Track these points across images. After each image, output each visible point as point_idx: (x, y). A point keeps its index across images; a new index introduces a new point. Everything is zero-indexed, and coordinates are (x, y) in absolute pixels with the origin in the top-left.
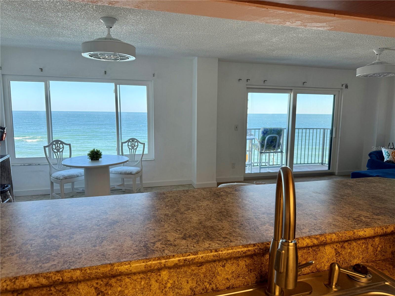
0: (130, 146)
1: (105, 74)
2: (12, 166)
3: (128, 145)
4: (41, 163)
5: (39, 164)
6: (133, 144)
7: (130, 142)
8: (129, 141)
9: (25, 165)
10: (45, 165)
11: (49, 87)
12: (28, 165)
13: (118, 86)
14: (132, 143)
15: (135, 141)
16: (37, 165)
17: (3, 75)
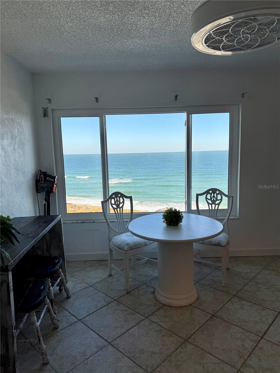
0: (209, 199)
1: (176, 99)
2: (63, 223)
3: (206, 198)
4: (96, 220)
5: (93, 222)
6: (214, 197)
7: (210, 193)
8: (207, 192)
9: (77, 223)
10: (101, 222)
11: (105, 123)
12: (81, 222)
14: (213, 195)
15: (217, 192)
16: (92, 222)
17: (52, 110)
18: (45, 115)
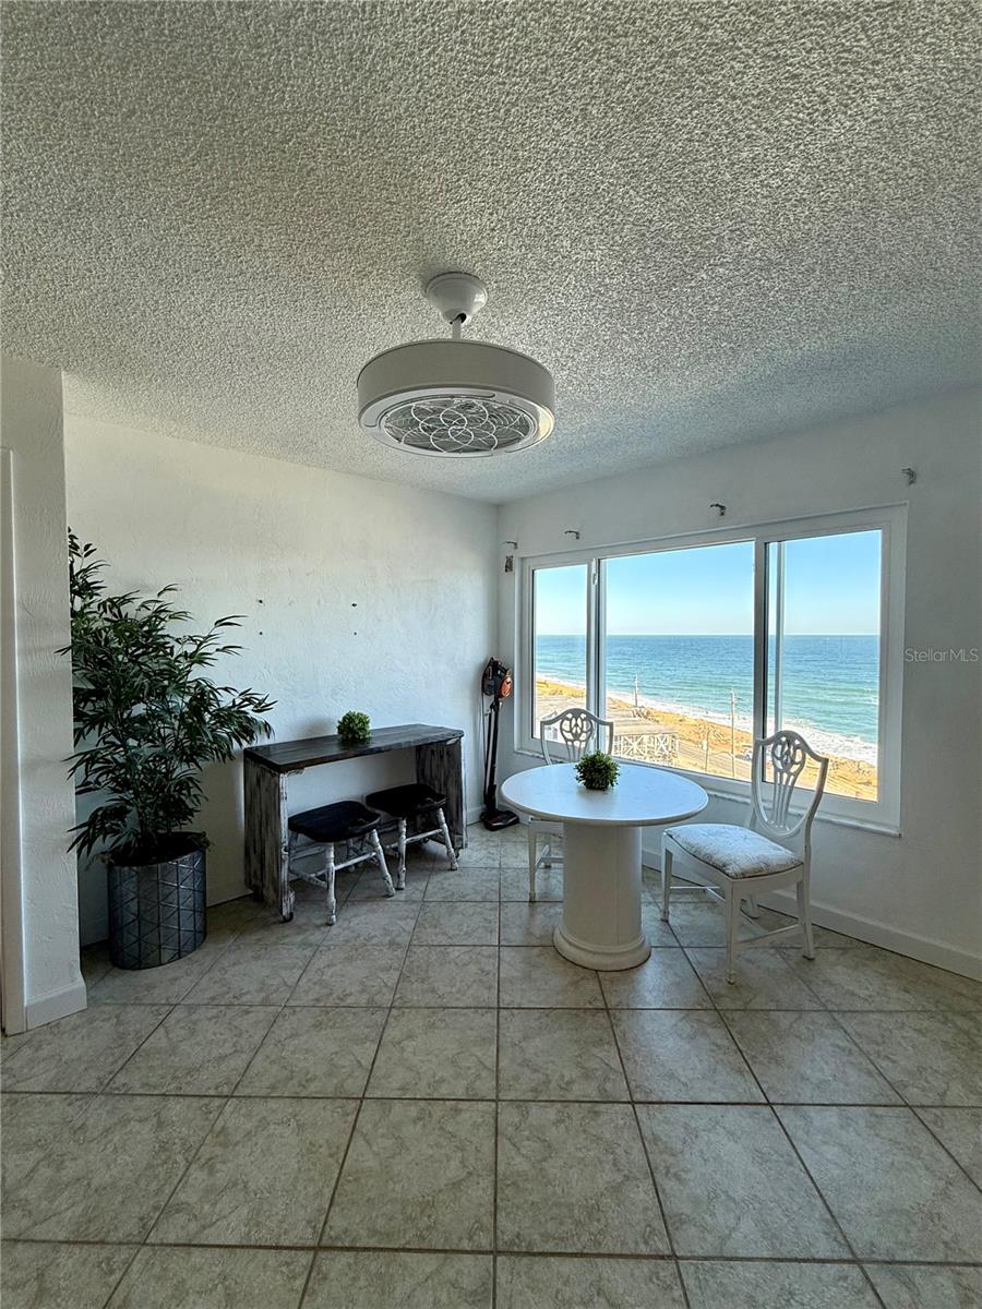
0: (777, 759)
3: (773, 755)
8: (776, 740)
13: (773, 547)
15: (797, 742)
17: (523, 559)
18: (509, 567)
